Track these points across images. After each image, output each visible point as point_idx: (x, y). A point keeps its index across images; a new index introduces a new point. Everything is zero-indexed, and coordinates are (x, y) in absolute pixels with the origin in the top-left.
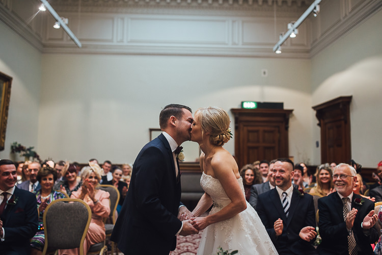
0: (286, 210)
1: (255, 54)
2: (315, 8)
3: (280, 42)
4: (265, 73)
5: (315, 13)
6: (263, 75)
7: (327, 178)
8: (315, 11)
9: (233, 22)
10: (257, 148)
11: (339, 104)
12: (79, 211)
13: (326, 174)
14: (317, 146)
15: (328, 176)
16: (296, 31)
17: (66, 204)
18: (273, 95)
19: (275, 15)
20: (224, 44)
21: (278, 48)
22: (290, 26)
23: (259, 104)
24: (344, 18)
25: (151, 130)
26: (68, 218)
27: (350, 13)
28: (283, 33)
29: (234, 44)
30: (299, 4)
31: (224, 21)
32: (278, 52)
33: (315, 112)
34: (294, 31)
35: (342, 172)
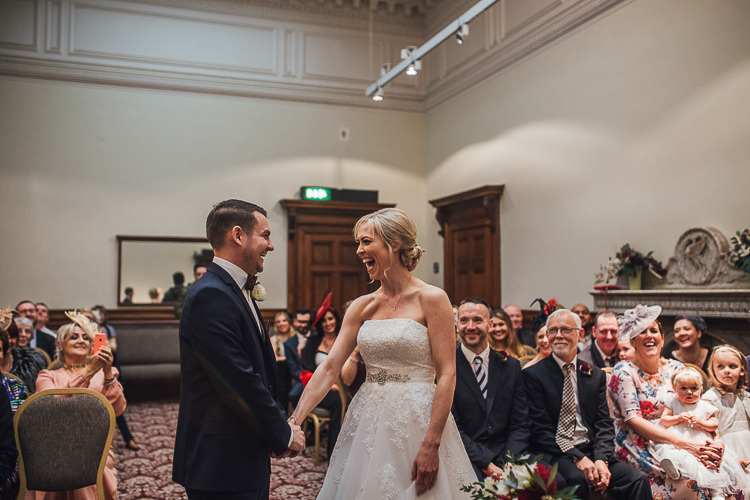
0: (482, 387)
1: (329, 97)
2: (460, 29)
3: (381, 81)
4: (344, 134)
5: (459, 37)
6: (341, 138)
7: (503, 331)
8: (459, 33)
9: (288, 32)
10: (328, 274)
11: (481, 199)
12: (91, 412)
13: (501, 325)
14: (436, 270)
15: (505, 327)
16: (418, 65)
17: (68, 399)
18: (360, 175)
19: (371, 28)
20: (268, 73)
21: (377, 90)
22: (404, 53)
23: (334, 193)
24: (491, 47)
25: (120, 239)
26: (68, 428)
27: (503, 40)
28: (389, 64)
29: (288, 75)
30: (408, 11)
31: (270, 29)
32: (377, 98)
33: (434, 211)
34: (413, 63)
35: (563, 324)
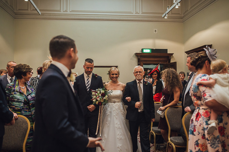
1: (150, 19)
3: (167, 12)
4: (155, 31)
16: (179, 4)
18: (161, 44)
20: (130, 13)
21: (166, 15)
22: (174, 1)
23: (152, 50)
28: (169, 6)
29: (137, 13)
32: (166, 18)
34: (177, 4)
